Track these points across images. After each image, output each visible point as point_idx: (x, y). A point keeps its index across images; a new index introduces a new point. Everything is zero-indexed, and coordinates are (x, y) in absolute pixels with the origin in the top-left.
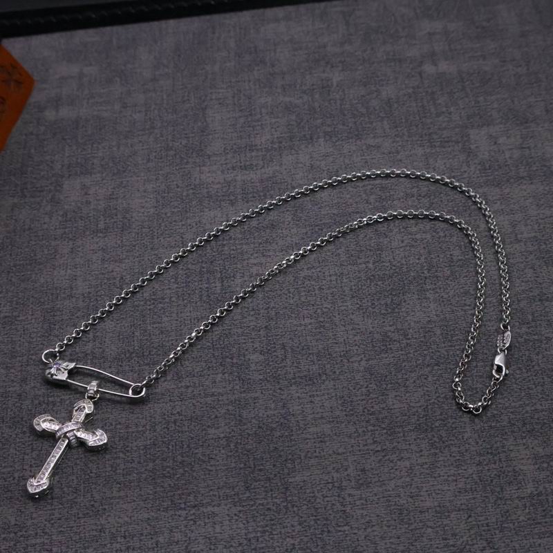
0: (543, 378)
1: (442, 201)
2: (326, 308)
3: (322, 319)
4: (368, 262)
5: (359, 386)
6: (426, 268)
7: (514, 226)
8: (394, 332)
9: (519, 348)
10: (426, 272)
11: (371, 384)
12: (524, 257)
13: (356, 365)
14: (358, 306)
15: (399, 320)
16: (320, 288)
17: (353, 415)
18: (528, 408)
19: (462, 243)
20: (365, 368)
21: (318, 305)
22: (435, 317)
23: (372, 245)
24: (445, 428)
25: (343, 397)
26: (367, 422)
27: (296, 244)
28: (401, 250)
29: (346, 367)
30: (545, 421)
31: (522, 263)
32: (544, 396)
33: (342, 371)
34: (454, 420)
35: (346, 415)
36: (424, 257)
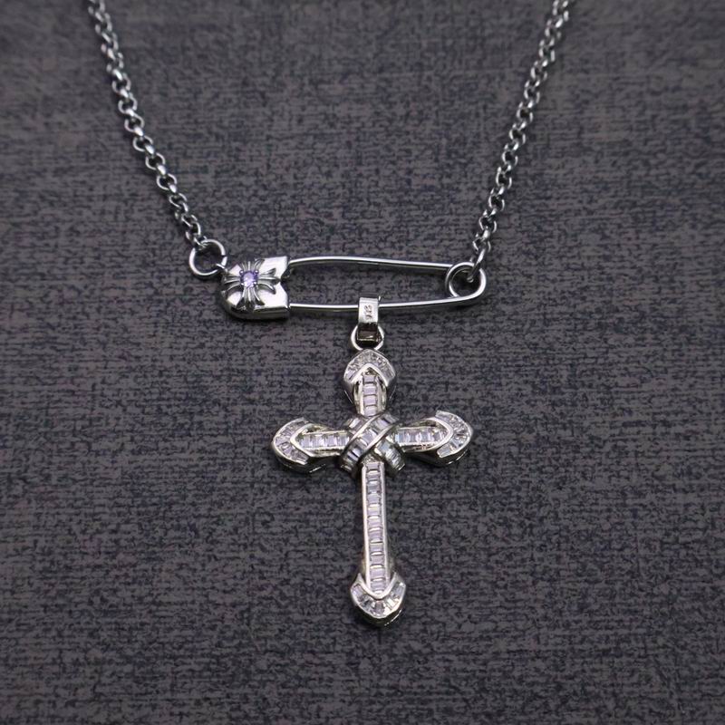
0: (558, 558)
1: (420, 17)
2: (72, 287)
3: (53, 320)
4: (205, 170)
5: (96, 525)
6: (337, 203)
7: (581, 106)
8: (218, 378)
9: (518, 460)
10: (336, 213)
11: (127, 522)
12: (585, 198)
13: (104, 461)
14: (150, 291)
15: (241, 344)
16: (72, 229)
17: (60, 608)
18: (502, 645)
19: (444, 141)
20: (124, 473)
21: (55, 278)
22: (330, 344)
23: (226, 123)
24: (281, 677)
25: (50, 553)
26: (91, 635)
27: (46, 98)
28: (293, 143)
29: (78, 465)
30: (537, 689)
31: (578, 213)
32: (550, 614)
33: (65, 477)
34: (309, 657)
35: (45, 607)
36: (342, 169)
